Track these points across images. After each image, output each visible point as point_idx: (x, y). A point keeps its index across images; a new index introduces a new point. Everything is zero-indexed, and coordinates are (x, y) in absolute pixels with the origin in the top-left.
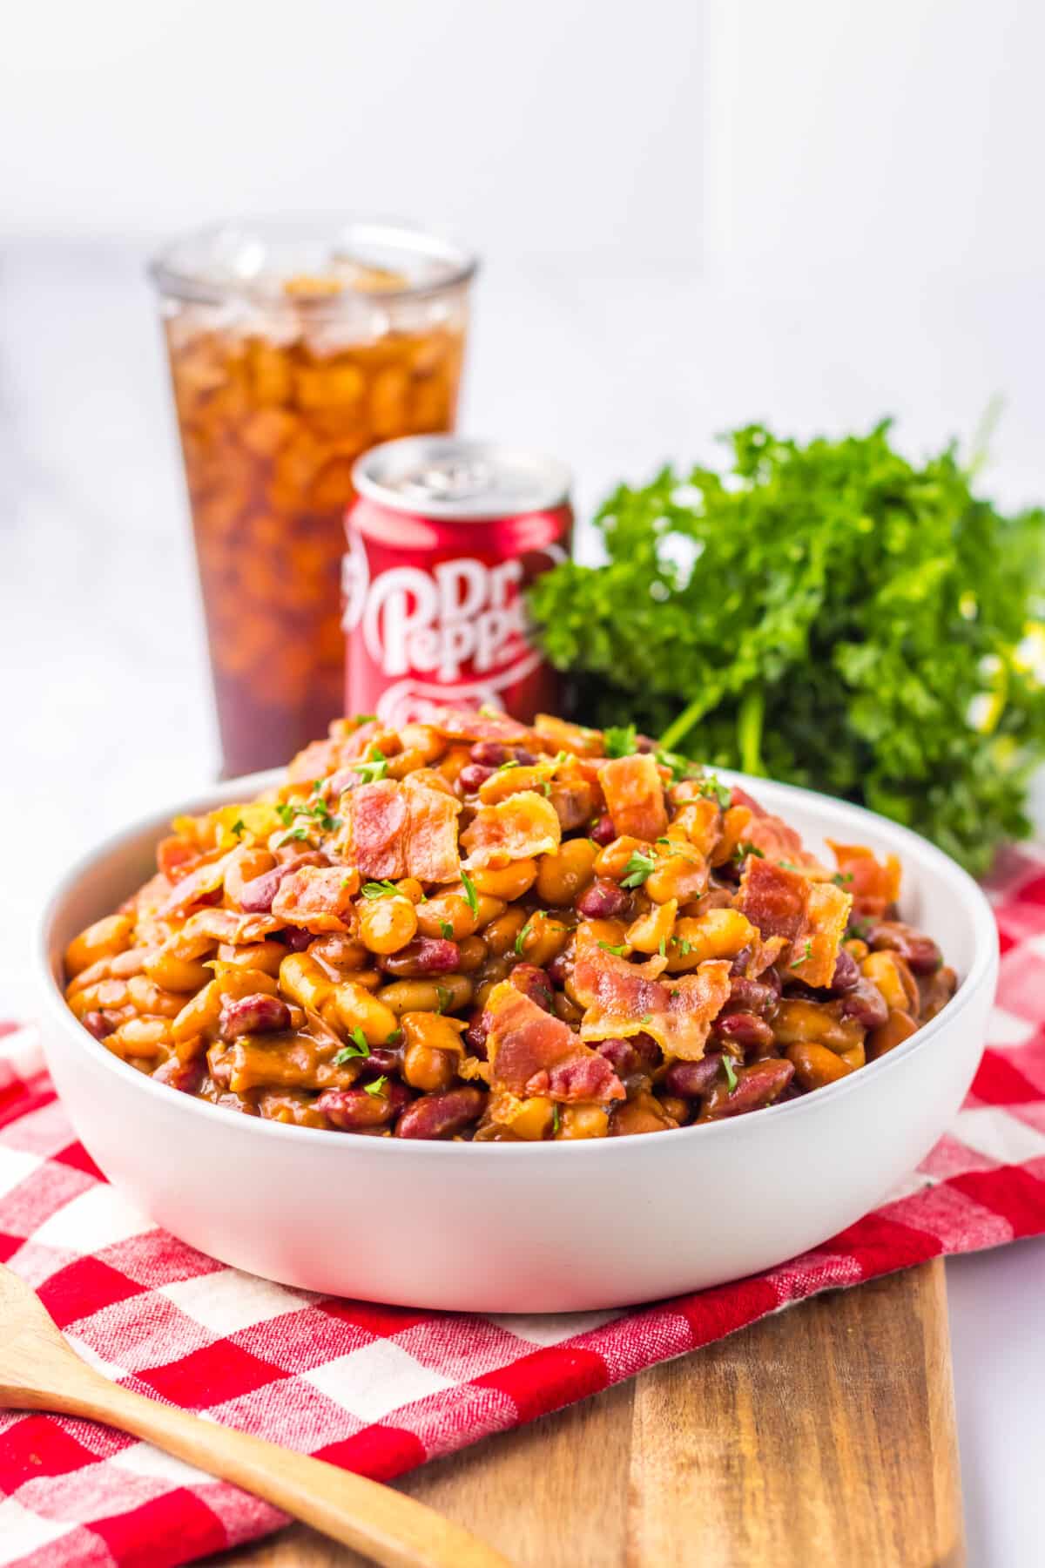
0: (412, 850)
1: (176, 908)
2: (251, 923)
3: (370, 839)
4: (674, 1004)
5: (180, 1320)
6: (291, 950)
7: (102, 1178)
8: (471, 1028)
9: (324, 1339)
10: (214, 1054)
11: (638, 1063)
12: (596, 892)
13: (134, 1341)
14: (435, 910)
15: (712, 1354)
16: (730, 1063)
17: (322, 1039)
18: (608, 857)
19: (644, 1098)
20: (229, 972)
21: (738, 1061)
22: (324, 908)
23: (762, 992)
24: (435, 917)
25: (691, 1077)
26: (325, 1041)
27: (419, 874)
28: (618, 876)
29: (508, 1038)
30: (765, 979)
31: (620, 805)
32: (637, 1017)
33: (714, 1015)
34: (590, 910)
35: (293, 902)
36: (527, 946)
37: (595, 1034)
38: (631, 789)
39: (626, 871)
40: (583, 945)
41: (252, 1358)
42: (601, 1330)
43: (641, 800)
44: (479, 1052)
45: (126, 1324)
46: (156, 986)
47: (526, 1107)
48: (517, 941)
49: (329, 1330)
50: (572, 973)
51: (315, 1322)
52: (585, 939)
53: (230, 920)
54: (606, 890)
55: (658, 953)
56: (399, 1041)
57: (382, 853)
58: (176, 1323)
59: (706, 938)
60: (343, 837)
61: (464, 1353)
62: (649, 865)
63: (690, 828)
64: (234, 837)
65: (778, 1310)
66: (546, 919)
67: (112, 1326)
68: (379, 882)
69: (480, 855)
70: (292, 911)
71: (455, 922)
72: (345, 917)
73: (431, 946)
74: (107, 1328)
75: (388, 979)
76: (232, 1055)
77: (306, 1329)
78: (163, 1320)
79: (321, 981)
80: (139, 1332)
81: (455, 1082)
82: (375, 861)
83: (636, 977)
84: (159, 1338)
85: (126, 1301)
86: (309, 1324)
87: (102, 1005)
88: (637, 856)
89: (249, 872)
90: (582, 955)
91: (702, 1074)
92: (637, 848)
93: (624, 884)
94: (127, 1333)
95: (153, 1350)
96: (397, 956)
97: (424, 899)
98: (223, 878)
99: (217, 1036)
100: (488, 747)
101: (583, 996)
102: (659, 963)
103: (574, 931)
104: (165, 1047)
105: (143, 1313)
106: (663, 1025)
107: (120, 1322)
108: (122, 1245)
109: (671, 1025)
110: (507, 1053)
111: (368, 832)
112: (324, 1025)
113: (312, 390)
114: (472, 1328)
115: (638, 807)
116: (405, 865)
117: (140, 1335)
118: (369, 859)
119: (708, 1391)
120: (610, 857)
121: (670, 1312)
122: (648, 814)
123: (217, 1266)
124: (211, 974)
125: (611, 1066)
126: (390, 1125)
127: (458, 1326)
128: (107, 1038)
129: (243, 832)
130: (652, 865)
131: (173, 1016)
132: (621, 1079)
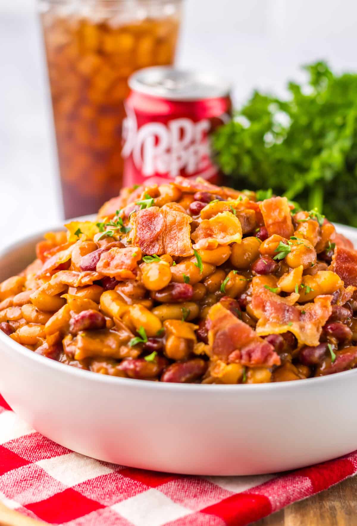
0: (167, 240)
1: (46, 271)
2: (85, 276)
3: (146, 235)
4: (303, 318)
5: (47, 478)
6: (106, 289)
7: (8, 408)
8: (199, 329)
9: (122, 488)
10: (67, 341)
11: (285, 347)
12: (262, 261)
13: (23, 489)
14: (180, 270)
15: (321, 498)
16: (332, 347)
17: (123, 333)
18: (266, 245)
19: (289, 365)
20: (74, 300)
21: (335, 347)
22: (124, 267)
23: (346, 312)
24: (180, 272)
25: (312, 355)
26: (124, 334)
27: (171, 252)
28: (272, 254)
29: (219, 333)
30: (346, 306)
31: (270, 221)
32: (285, 323)
33: (324, 323)
34: (259, 270)
35: (107, 265)
36: (227, 288)
37: (264, 332)
38: (275, 214)
39: (276, 251)
40: (256, 287)
41: (85, 497)
42: (266, 484)
43: (280, 219)
44: (205, 341)
45: (19, 480)
46: (36, 309)
47: (230, 368)
48: (222, 286)
49: (125, 484)
50: (251, 302)
51: (117, 480)
52: (257, 284)
53: (74, 275)
54: (267, 260)
55: (294, 292)
56: (163, 334)
57: (152, 242)
58: (45, 480)
59: (318, 285)
60: (132, 235)
61: (195, 496)
62: (288, 248)
63: (305, 233)
64: (76, 237)
65: (354, 475)
66: (237, 275)
67: (12, 481)
68: (152, 256)
69: (202, 243)
70: (107, 269)
71: (191, 276)
72: (134, 272)
73: (179, 286)
74: (9, 482)
75: (156, 304)
76: (76, 342)
77: (112, 483)
78: (39, 478)
79: (122, 304)
80: (26, 484)
81: (192, 356)
82: (148, 246)
83: (283, 304)
84: (36, 487)
85: (19, 468)
86: (114, 481)
87: (9, 319)
88: (282, 244)
89: (84, 252)
90: (255, 292)
91: (318, 353)
92: (281, 240)
93: (275, 258)
94: (20, 485)
95: (33, 493)
96: (161, 291)
97: (175, 264)
98: (71, 255)
99: (67, 332)
100: (202, 194)
101: (257, 313)
102: (295, 296)
103: (251, 281)
104: (41, 339)
105: (28, 474)
106: (298, 327)
107: (16, 479)
108: (17, 440)
109: (302, 328)
110: (219, 341)
111: (145, 232)
112: (124, 326)
113: (110, 44)
114: (198, 483)
115: (279, 223)
116: (164, 248)
117: (27, 486)
118: (145, 245)
119: (322, 516)
120: (268, 244)
121: (301, 475)
122: (284, 226)
123: (66, 451)
124: (65, 301)
125: (272, 348)
126: (158, 377)
127: (191, 482)
128: (11, 335)
129: (80, 235)
130: (290, 248)
131: (44, 324)
132: (278, 354)
